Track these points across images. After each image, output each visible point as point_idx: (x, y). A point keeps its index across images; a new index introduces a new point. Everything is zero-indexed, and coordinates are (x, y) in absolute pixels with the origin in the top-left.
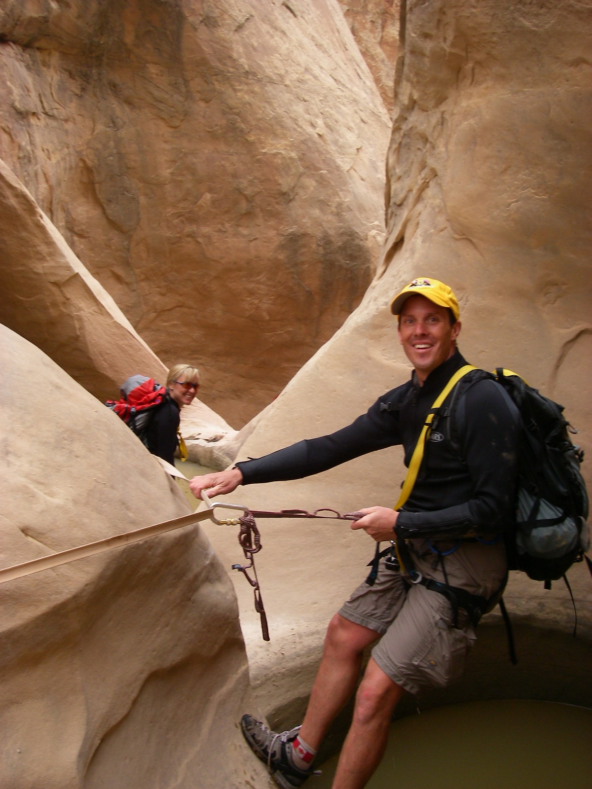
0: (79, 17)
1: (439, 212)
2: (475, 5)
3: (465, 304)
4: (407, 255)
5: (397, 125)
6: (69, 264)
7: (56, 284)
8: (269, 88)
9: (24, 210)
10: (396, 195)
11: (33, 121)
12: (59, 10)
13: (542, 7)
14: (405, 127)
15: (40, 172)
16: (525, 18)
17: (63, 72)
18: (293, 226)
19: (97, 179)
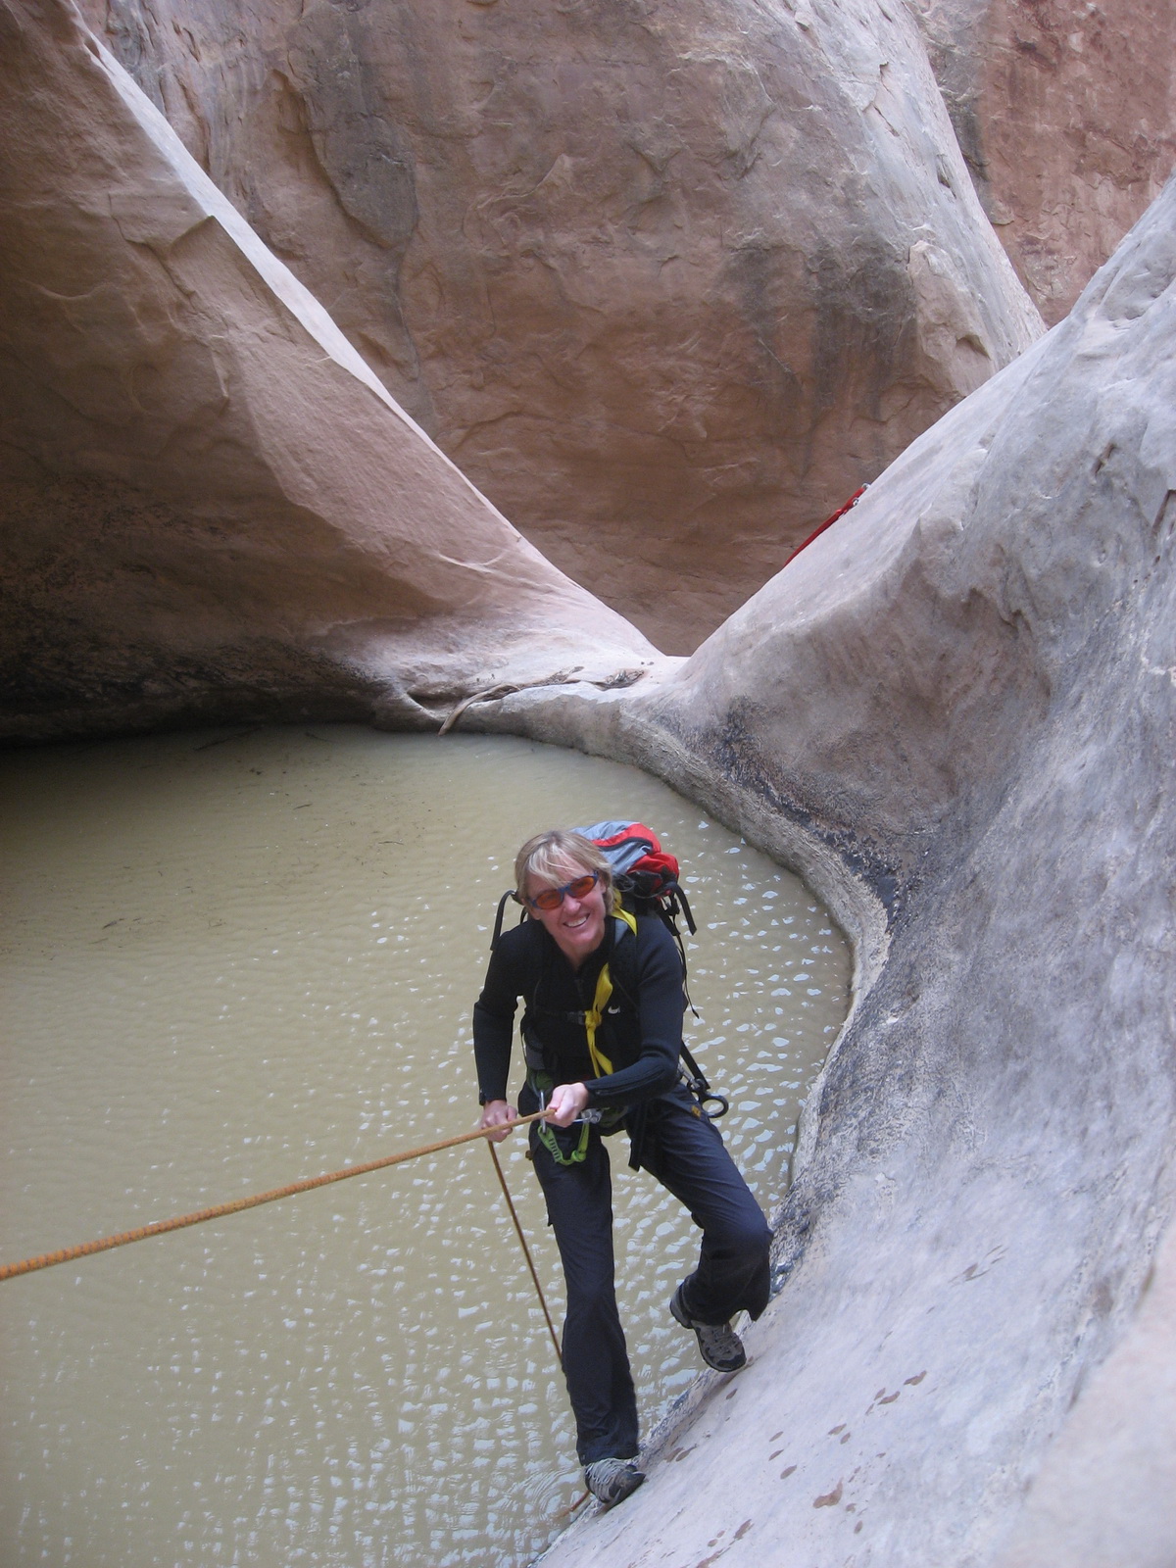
6: (185, 189)
7: (148, 248)
18: (753, 227)
19: (316, 122)
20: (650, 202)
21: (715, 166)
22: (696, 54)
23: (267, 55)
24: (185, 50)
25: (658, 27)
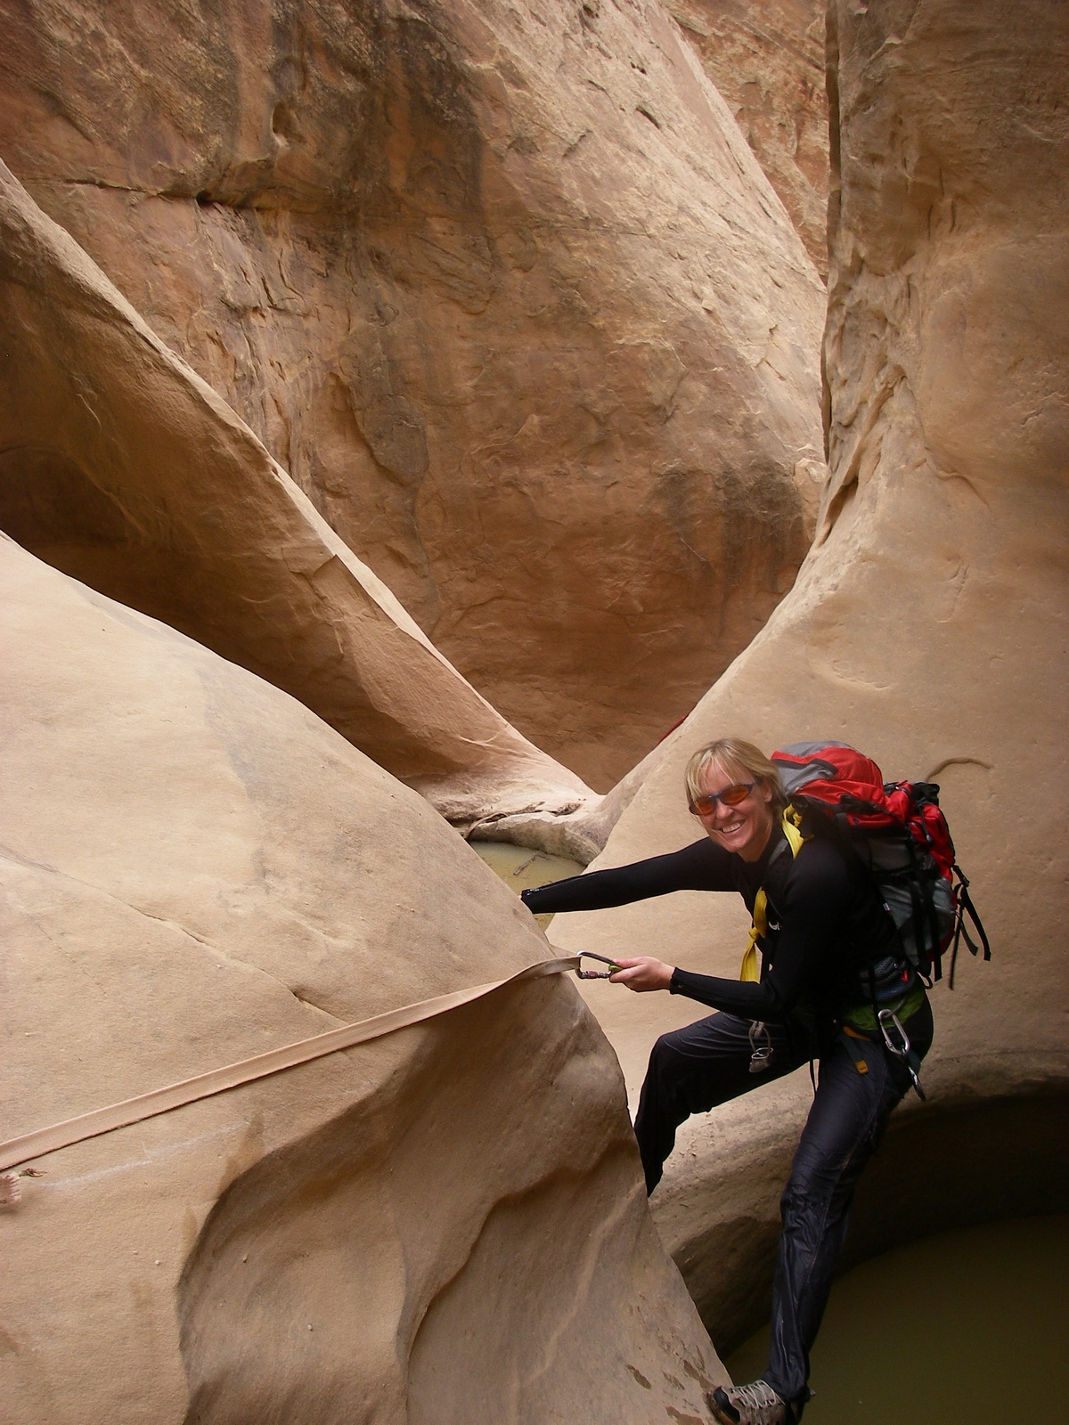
0: (319, 155)
1: (912, 436)
2: (949, 107)
3: (963, 583)
4: (865, 506)
5: (835, 299)
6: (322, 542)
7: (301, 575)
8: (623, 241)
9: (248, 461)
10: (841, 410)
11: (255, 320)
12: (288, 148)
13: (1056, 107)
14: (848, 302)
15: (268, 396)
16: (1030, 124)
17: (298, 240)
18: (674, 458)
19: (357, 403)
20: (597, 444)
21: (644, 417)
22: (628, 340)
23: (325, 363)
24: (277, 376)
25: (600, 323)
